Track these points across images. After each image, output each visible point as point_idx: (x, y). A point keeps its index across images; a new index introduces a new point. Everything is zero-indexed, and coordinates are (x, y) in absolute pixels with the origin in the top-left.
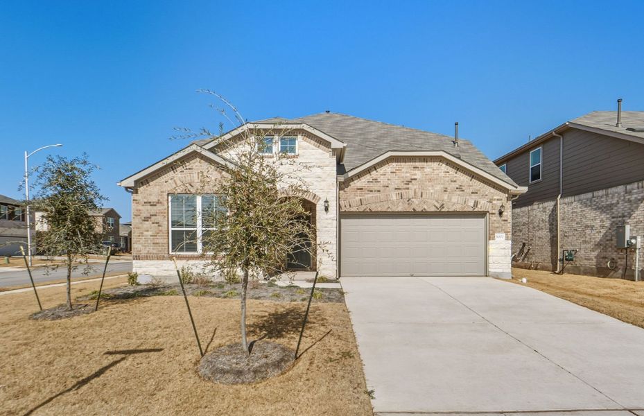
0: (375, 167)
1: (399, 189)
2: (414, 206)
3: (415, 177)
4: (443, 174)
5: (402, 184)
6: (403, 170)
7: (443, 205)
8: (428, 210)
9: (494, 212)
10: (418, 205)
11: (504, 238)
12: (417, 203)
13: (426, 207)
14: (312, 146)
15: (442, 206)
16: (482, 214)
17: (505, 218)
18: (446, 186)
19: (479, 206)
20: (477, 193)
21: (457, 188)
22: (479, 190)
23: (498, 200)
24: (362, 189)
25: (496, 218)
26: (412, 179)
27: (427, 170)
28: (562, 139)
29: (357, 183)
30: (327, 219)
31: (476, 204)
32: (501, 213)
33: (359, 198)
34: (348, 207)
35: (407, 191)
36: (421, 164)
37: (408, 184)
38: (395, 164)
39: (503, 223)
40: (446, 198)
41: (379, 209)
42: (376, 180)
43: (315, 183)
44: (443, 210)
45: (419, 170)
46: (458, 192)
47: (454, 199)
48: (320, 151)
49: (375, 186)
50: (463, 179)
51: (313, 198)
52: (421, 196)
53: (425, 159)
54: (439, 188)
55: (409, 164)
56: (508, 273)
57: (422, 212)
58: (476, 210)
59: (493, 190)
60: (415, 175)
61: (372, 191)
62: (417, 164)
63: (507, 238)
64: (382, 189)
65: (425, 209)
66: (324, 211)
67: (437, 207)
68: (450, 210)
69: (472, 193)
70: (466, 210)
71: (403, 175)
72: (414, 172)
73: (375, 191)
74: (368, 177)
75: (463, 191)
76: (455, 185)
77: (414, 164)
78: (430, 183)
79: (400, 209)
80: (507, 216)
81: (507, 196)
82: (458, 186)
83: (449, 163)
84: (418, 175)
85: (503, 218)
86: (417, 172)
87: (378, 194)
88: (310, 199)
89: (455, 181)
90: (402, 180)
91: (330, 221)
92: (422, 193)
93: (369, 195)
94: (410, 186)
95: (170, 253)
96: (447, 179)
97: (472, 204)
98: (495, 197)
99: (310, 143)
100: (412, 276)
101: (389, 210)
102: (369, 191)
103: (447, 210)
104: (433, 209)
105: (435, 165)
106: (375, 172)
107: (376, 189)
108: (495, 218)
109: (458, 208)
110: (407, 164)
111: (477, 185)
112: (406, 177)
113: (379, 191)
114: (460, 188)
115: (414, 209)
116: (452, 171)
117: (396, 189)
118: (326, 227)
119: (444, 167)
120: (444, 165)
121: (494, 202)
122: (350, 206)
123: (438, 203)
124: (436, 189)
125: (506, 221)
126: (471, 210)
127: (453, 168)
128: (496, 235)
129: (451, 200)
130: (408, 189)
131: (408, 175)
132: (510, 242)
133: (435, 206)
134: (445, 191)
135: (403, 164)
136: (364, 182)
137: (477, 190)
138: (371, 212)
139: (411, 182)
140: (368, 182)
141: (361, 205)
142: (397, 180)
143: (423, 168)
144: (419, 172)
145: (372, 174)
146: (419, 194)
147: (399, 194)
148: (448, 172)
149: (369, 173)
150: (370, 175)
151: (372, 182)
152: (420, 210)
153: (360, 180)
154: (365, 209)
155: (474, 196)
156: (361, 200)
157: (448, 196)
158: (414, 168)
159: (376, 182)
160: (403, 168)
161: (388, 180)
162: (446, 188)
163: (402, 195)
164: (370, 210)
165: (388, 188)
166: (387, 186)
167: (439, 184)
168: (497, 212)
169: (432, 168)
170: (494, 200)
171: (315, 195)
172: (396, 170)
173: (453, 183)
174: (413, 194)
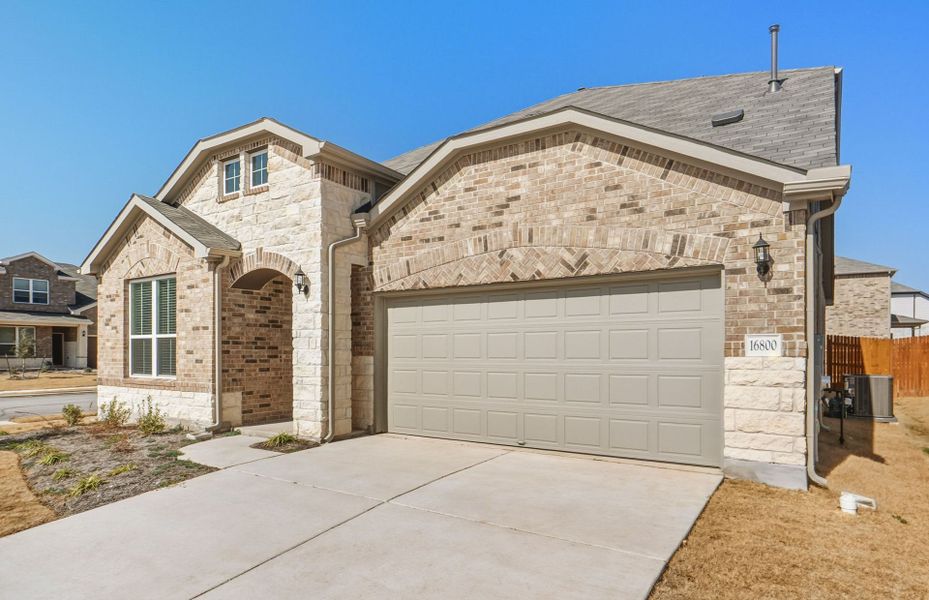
0: (432, 182)
1: (481, 228)
2: (513, 268)
3: (516, 192)
4: (584, 173)
5: (489, 214)
6: (490, 181)
7: (585, 256)
8: (547, 275)
9: (739, 264)
10: (522, 265)
11: (778, 351)
12: (521, 258)
13: (541, 267)
14: (286, 161)
15: (582, 262)
16: (707, 276)
17: (783, 284)
18: (592, 205)
19: (689, 251)
20: (682, 212)
21: (623, 206)
22: (691, 203)
23: (754, 225)
24: (410, 238)
25: (751, 283)
26: (509, 200)
27: (546, 168)
29: (402, 227)
30: (306, 311)
31: (679, 245)
32: (764, 268)
33: (403, 260)
34: (386, 281)
35: (497, 229)
36: (530, 155)
37: (501, 213)
38: (472, 169)
39: (773, 298)
40: (591, 238)
41: (443, 282)
42: (435, 214)
44: (585, 272)
45: (524, 174)
46: (627, 217)
47: (614, 241)
48: (298, 168)
49: (434, 229)
50: (640, 175)
51: (288, 269)
52: (531, 239)
53: (537, 141)
54: (573, 211)
55: (503, 161)
56: (789, 470)
57: (533, 280)
58: (680, 263)
59: (735, 196)
60: (517, 186)
61: (428, 241)
62: (521, 158)
63: (789, 351)
64: (446, 233)
65: (539, 273)
66: (303, 296)
67: (569, 266)
68: (604, 271)
69: (669, 213)
70: (647, 266)
71: (491, 191)
72: (514, 180)
73: (434, 240)
74: (421, 210)
75: (641, 211)
76: (615, 199)
77: (513, 159)
78: (553, 204)
79: (483, 277)
80: (787, 275)
82: (625, 200)
83: (599, 139)
84: (524, 184)
85: (774, 284)
86: (522, 179)
87: (438, 245)
88: (284, 270)
89: (617, 187)
90: (488, 204)
91: (311, 315)
92: (531, 231)
93: (423, 251)
94: (505, 217)
95: (130, 375)
96: (595, 184)
97: (664, 246)
98: (747, 218)
100: (522, 445)
101: (462, 282)
102: (422, 240)
103: (594, 272)
104: (560, 272)
105: (564, 151)
106: (434, 194)
107: (436, 234)
108: (744, 286)
109: (625, 262)
110: (498, 162)
111: (683, 186)
112: (497, 195)
113: (441, 239)
114: (632, 206)
115: (513, 275)
116: (607, 158)
117: (475, 228)
119: (587, 152)
120: (586, 147)
121: (742, 233)
122: (389, 278)
123: (573, 253)
124: (566, 215)
125: (787, 291)
126: (664, 264)
127: (612, 150)
128: (748, 339)
129: (604, 241)
130: (500, 224)
131: (501, 189)
133: (565, 263)
134: (590, 218)
135: (490, 165)
136: (415, 221)
137: (683, 203)
138: (427, 289)
139: (507, 206)
140: (422, 220)
141: (409, 274)
142: (478, 205)
143: (535, 165)
144: (526, 177)
145: (428, 200)
146: (525, 236)
147: (480, 240)
148: (598, 164)
149: (424, 199)
150: (426, 203)
151: (428, 219)
152: (527, 276)
153: (408, 218)
154: (416, 284)
155: (674, 225)
156: (408, 263)
157: (598, 231)
158: (514, 169)
159: (436, 218)
160: (490, 174)
161: (460, 208)
162: (594, 210)
163: (486, 241)
164: (425, 284)
165: (458, 230)
166: (458, 226)
167: (574, 201)
168: (750, 264)
169: (556, 161)
170: (743, 226)
171: (291, 262)
172: (476, 183)
173: (611, 194)
174: (511, 237)
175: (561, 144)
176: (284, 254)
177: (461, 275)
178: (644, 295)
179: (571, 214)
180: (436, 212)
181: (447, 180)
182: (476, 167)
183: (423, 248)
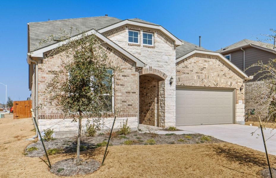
0: (186, 59)
1: (198, 73)
2: (204, 84)
3: (205, 67)
4: (217, 66)
5: (199, 70)
6: (200, 62)
7: (217, 83)
8: (211, 86)
11: (242, 103)
12: (206, 82)
13: (210, 84)
14: (162, 41)
15: (217, 84)
16: (232, 90)
18: (219, 73)
19: (232, 85)
21: (223, 75)
22: (232, 77)
23: (240, 82)
24: (179, 71)
25: (238, 92)
26: (204, 68)
27: (211, 63)
28: (244, 52)
30: (171, 90)
32: (241, 90)
36: (208, 59)
37: (202, 70)
38: (196, 58)
39: (241, 94)
40: (219, 80)
41: (188, 85)
43: (165, 66)
44: (217, 87)
45: (207, 63)
46: (224, 77)
47: (222, 81)
48: (167, 45)
49: (186, 70)
50: (226, 69)
51: (163, 76)
52: (208, 78)
53: (209, 56)
54: (216, 74)
55: (203, 58)
56: (243, 122)
57: (208, 87)
58: (231, 87)
59: (238, 77)
60: (205, 65)
61: (184, 73)
62: (206, 59)
64: (189, 72)
65: (209, 86)
66: (170, 85)
67: (215, 85)
68: (220, 87)
69: (230, 78)
70: (227, 87)
71: (200, 65)
72: (205, 64)
73: (186, 73)
75: (226, 76)
76: (222, 73)
77: (205, 59)
78: (212, 71)
79: (198, 85)
81: (243, 80)
82: (224, 74)
83: (220, 60)
84: (207, 65)
85: (242, 92)
86: (206, 64)
87: (187, 75)
88: (162, 76)
89: (222, 71)
90: (199, 68)
91: (172, 91)
92: (208, 76)
93: (183, 76)
94: (203, 72)
97: (229, 84)
98: (239, 81)
99: (161, 39)
100: (202, 124)
101: (193, 85)
102: (183, 73)
103: (219, 87)
104: (213, 86)
105: (214, 60)
106: (186, 61)
107: (187, 72)
109: (224, 86)
110: (201, 58)
111: (232, 74)
113: (188, 73)
115: (204, 85)
116: (221, 65)
117: (196, 73)
118: (171, 95)
119: (218, 62)
120: (218, 61)
121: (238, 83)
123: (215, 82)
125: (243, 94)
126: (229, 87)
128: (239, 101)
129: (221, 81)
130: (202, 73)
131: (202, 65)
132: (244, 105)
133: (214, 84)
134: (218, 76)
135: (200, 58)
136: (181, 67)
137: (232, 76)
138: (184, 86)
139: (203, 69)
140: (183, 67)
141: (179, 81)
142: (197, 67)
143: (209, 61)
144: (207, 64)
145: (184, 62)
146: (207, 77)
147: (198, 76)
148: (220, 65)
149: (183, 62)
150: (184, 63)
151: (185, 68)
152: (207, 86)
153: (179, 66)
154: (181, 84)
155: (230, 80)
156: (179, 78)
157: (220, 79)
158: (205, 61)
159: (186, 68)
160: (200, 61)
161: (193, 67)
162: (219, 74)
163: (199, 76)
164: (184, 85)
165: (192, 72)
166: (192, 71)
167: (216, 72)
168: (239, 89)
169: (212, 62)
170: (238, 82)
171: (164, 74)
172: (196, 62)
173: (222, 72)
174: (204, 77)
175: (213, 59)
176: (161, 71)
177: (193, 84)
178: (222, 92)
179: (215, 74)
180: (187, 66)
181: (190, 59)
182: (197, 58)
183: (183, 75)
